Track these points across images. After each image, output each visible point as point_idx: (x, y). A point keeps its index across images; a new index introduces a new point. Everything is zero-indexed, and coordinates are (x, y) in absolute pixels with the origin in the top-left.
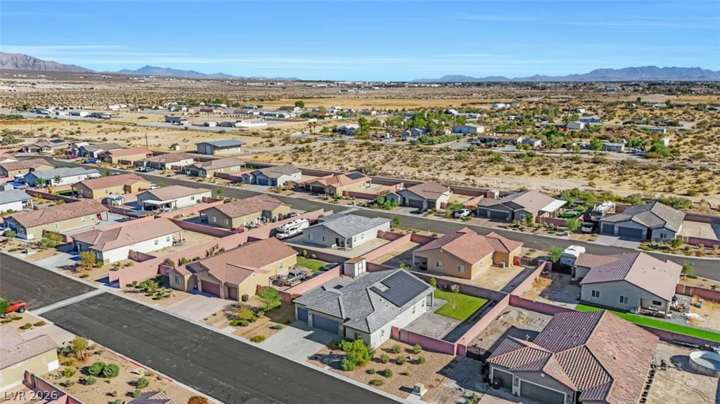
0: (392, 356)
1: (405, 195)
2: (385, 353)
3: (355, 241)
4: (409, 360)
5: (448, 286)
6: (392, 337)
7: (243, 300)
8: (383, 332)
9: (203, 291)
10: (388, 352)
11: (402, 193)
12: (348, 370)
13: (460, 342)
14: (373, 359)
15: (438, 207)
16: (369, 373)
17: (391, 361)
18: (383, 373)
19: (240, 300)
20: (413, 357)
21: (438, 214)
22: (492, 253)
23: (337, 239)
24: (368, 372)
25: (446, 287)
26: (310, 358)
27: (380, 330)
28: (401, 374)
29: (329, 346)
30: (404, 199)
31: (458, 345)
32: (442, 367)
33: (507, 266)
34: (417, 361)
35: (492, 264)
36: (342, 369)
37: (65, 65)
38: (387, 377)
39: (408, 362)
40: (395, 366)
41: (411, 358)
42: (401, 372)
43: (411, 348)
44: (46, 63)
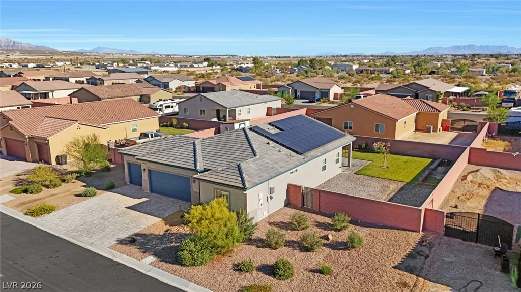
0: (290, 236)
1: (296, 86)
2: (276, 229)
3: (240, 114)
4: (326, 242)
5: (367, 145)
6: (288, 204)
7: (58, 163)
8: (271, 191)
9: (9, 154)
10: (281, 228)
11: (292, 85)
12: (193, 265)
13: (426, 205)
14: (250, 241)
15: (331, 97)
16: (240, 270)
17: (289, 244)
18: (271, 270)
19: (54, 162)
20: (332, 236)
21: (333, 103)
22: (414, 114)
23: (218, 111)
24: (238, 268)
25: (364, 146)
26: (121, 242)
27: (264, 187)
28: (314, 271)
29: (167, 221)
30: (296, 92)
31: (426, 210)
32: (403, 255)
33: (435, 131)
34: (345, 244)
35: (414, 129)
36: (178, 261)
37: (37, 46)
38: (280, 278)
39: (324, 245)
40: (299, 255)
41: (331, 238)
42: (311, 267)
43: (328, 220)
44: (23, 45)
